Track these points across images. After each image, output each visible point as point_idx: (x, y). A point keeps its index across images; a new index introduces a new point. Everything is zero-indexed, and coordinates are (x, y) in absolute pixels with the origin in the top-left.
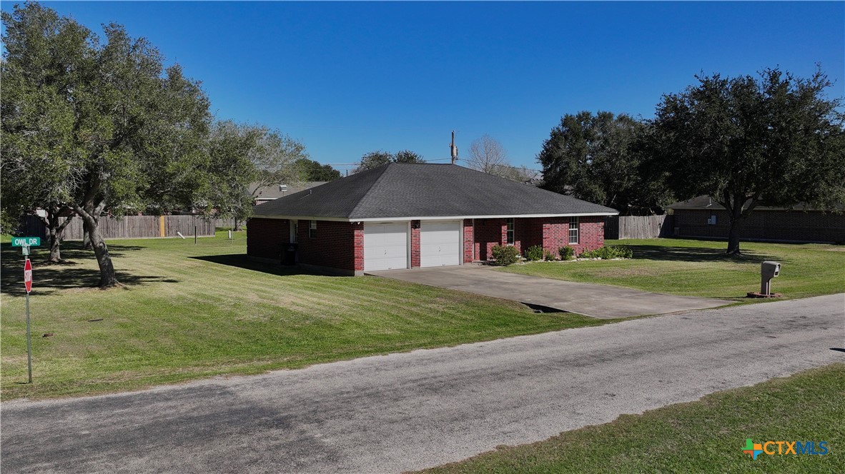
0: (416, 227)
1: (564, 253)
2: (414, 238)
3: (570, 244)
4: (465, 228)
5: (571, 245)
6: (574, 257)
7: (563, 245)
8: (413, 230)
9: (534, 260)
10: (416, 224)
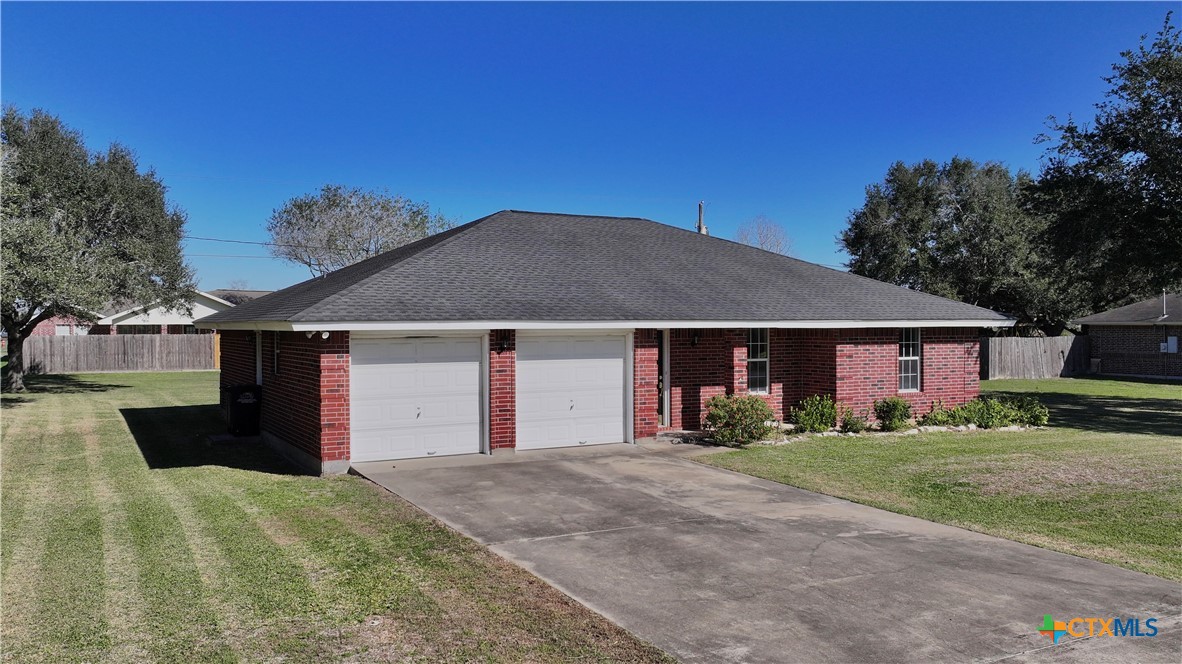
0: (500, 350)
1: (888, 415)
2: (496, 376)
3: (901, 391)
4: (640, 351)
5: (902, 396)
6: (912, 421)
7: (885, 395)
8: (495, 354)
9: (813, 430)
10: (503, 341)
